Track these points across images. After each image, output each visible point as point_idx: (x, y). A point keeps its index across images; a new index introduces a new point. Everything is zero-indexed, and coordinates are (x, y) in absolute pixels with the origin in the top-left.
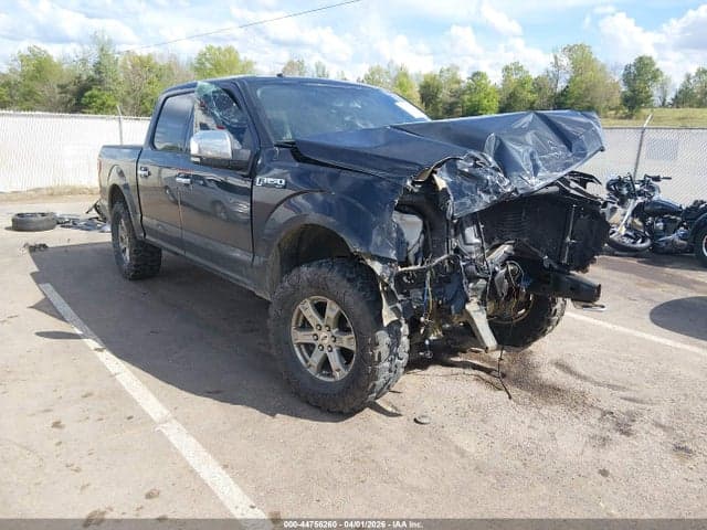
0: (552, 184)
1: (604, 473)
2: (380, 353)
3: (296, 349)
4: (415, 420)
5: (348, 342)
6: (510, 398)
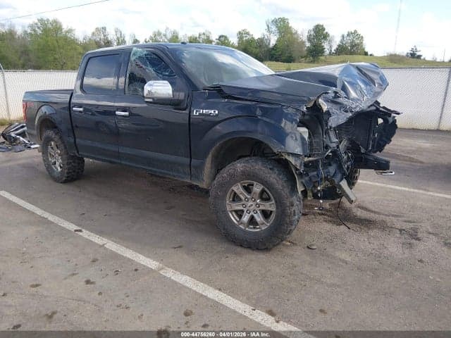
0: (371, 105)
1: (421, 261)
2: (294, 211)
3: (230, 214)
4: (308, 247)
5: (270, 206)
6: (349, 228)
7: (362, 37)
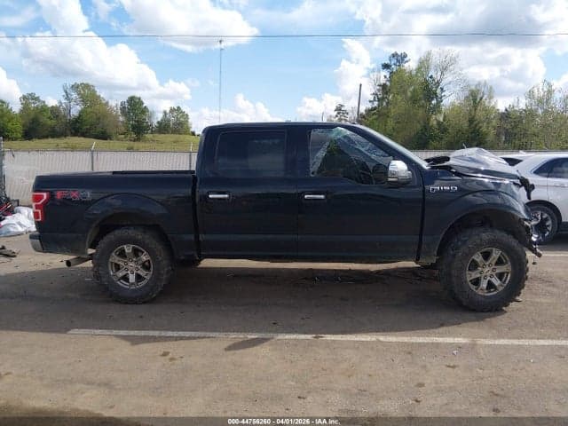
3: (469, 284)
7: (187, 115)
